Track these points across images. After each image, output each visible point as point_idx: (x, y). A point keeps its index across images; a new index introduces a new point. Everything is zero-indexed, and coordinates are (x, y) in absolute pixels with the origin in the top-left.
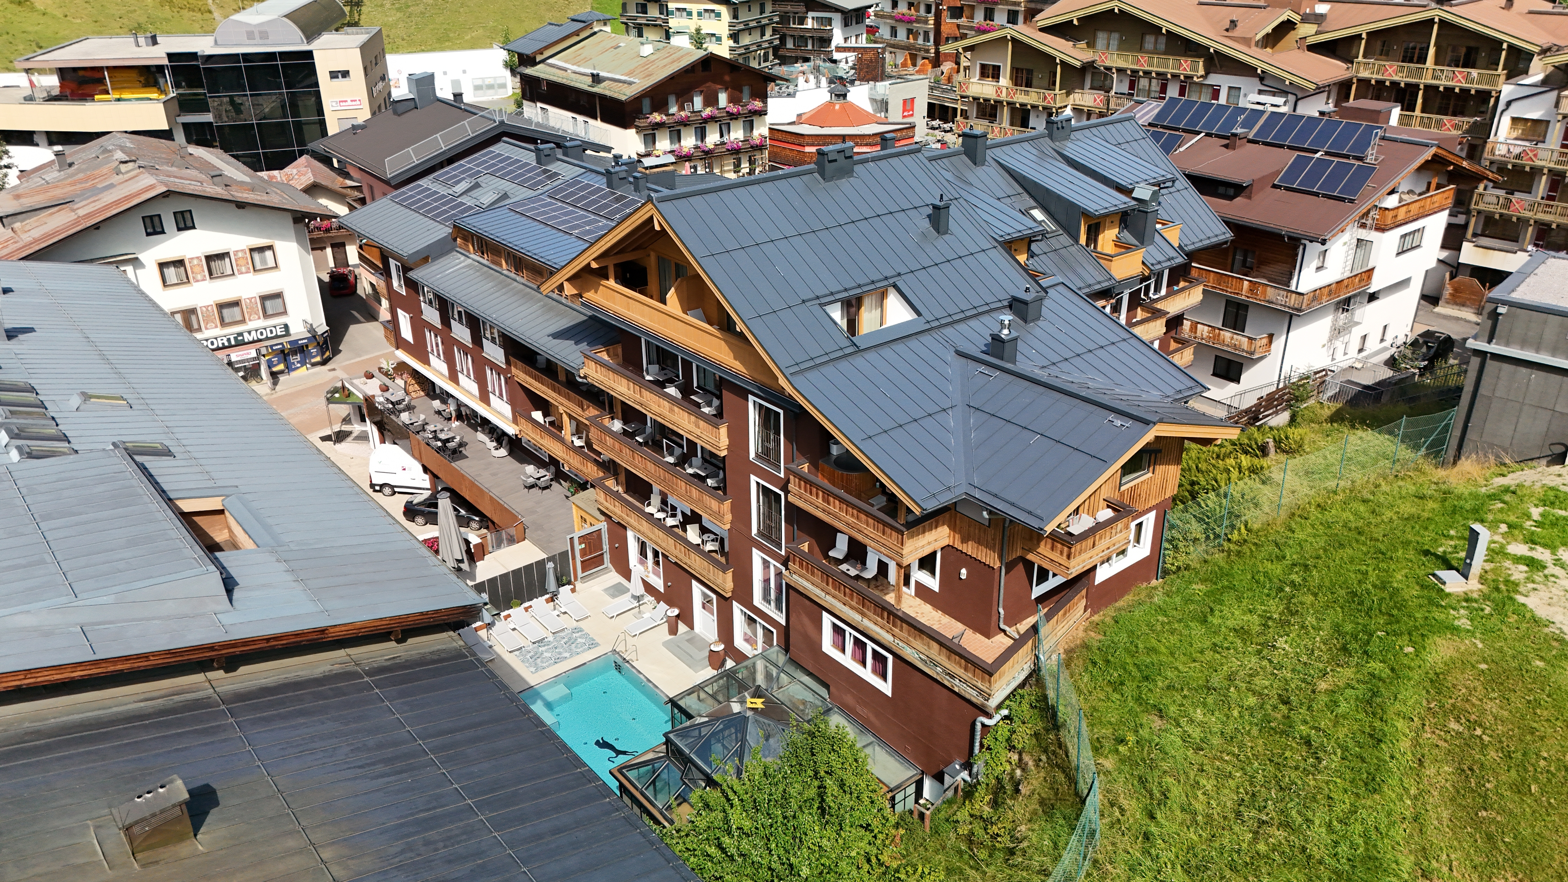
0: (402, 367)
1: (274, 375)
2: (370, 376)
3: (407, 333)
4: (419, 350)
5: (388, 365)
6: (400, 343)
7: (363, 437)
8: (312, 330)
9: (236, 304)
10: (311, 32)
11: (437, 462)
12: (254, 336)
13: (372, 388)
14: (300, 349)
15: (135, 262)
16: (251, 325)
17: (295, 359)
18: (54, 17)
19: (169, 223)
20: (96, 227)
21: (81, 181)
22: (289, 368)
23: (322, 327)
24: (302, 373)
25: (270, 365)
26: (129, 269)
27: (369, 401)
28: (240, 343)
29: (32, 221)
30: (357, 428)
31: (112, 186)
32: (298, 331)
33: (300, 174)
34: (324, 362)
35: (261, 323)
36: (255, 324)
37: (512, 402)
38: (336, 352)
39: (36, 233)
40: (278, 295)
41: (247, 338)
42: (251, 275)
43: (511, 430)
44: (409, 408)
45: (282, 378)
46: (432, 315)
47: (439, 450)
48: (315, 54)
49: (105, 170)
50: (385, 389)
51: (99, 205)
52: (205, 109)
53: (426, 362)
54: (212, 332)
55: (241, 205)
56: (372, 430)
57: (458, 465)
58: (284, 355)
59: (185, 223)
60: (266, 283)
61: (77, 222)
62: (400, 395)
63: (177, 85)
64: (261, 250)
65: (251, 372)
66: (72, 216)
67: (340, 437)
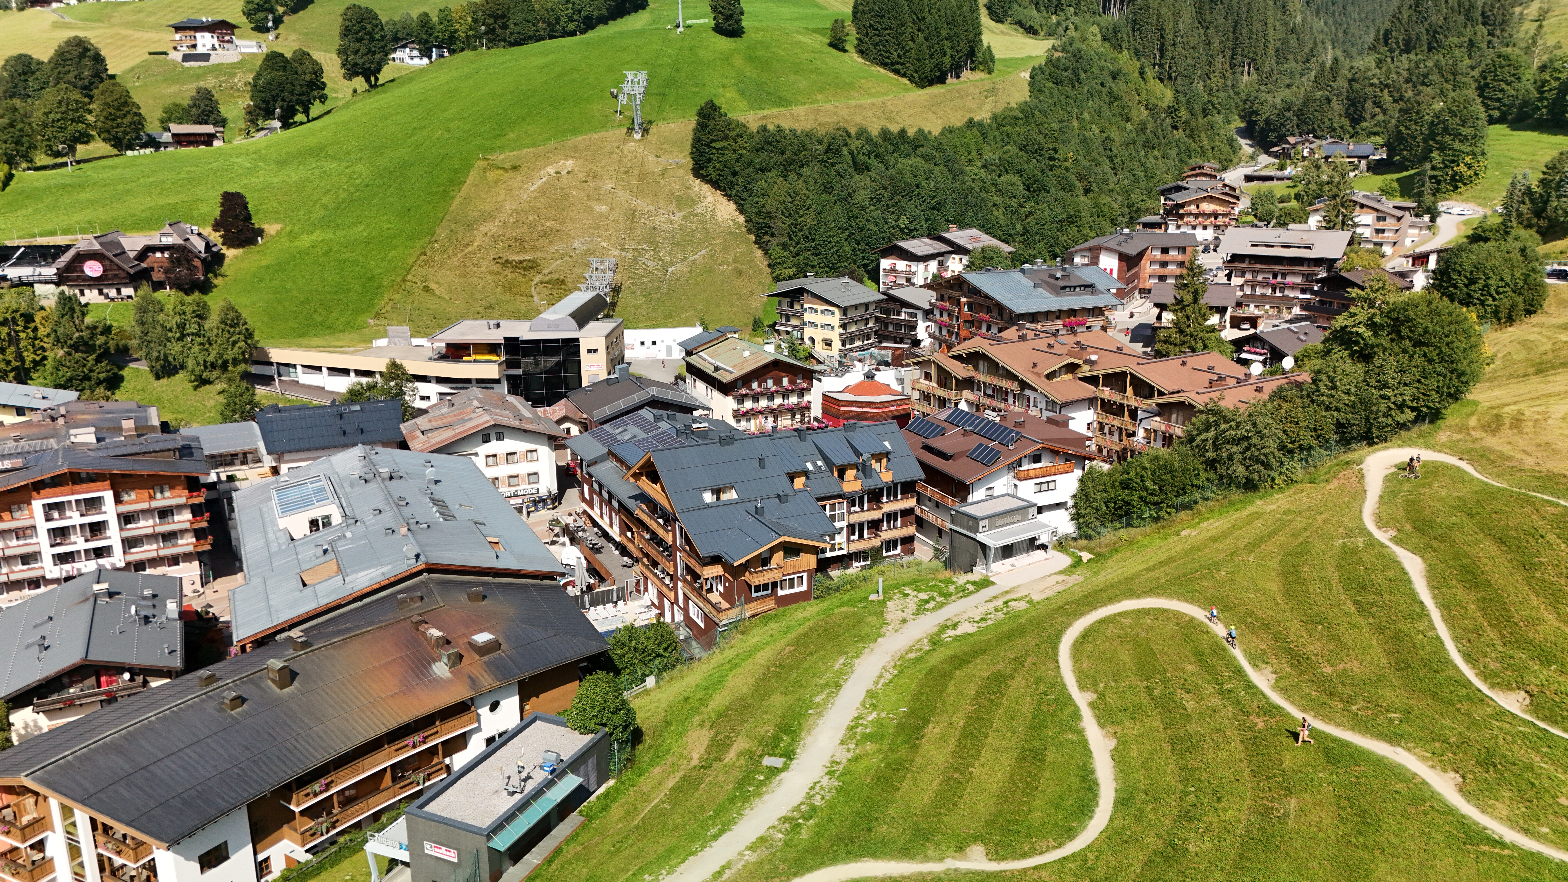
0: (585, 512)
1: (529, 513)
2: (570, 515)
3: (587, 496)
4: (590, 504)
5: (580, 511)
6: (584, 500)
7: (563, 544)
8: (550, 492)
9: (516, 476)
10: (581, 324)
11: (589, 553)
12: (522, 493)
13: (570, 520)
14: (542, 500)
15: (476, 454)
16: (521, 487)
17: (540, 505)
18: (444, 299)
19: (493, 436)
20: (463, 438)
21: (457, 415)
22: (537, 510)
23: (555, 490)
24: (543, 512)
25: (528, 507)
26: (473, 457)
27: (567, 525)
28: (516, 496)
29: (435, 433)
30: (561, 539)
31: (471, 419)
32: (543, 492)
33: (560, 410)
34: (553, 508)
35: (526, 486)
36: (524, 488)
37: (620, 528)
38: (560, 503)
39: (438, 439)
40: (536, 474)
41: (519, 493)
42: (525, 464)
43: (618, 539)
44: (584, 530)
45: (531, 515)
46: (596, 487)
47: (591, 549)
48: (581, 340)
49: (468, 410)
50: (575, 521)
51: (465, 428)
52: (519, 367)
53: (593, 509)
54: (505, 490)
55: (525, 431)
56: (566, 540)
57: (598, 556)
58: (535, 503)
59: (500, 437)
60: (531, 467)
61: (455, 436)
62: (582, 524)
63: (506, 353)
64: (532, 451)
65: (519, 510)
66: (453, 433)
67: (553, 543)
